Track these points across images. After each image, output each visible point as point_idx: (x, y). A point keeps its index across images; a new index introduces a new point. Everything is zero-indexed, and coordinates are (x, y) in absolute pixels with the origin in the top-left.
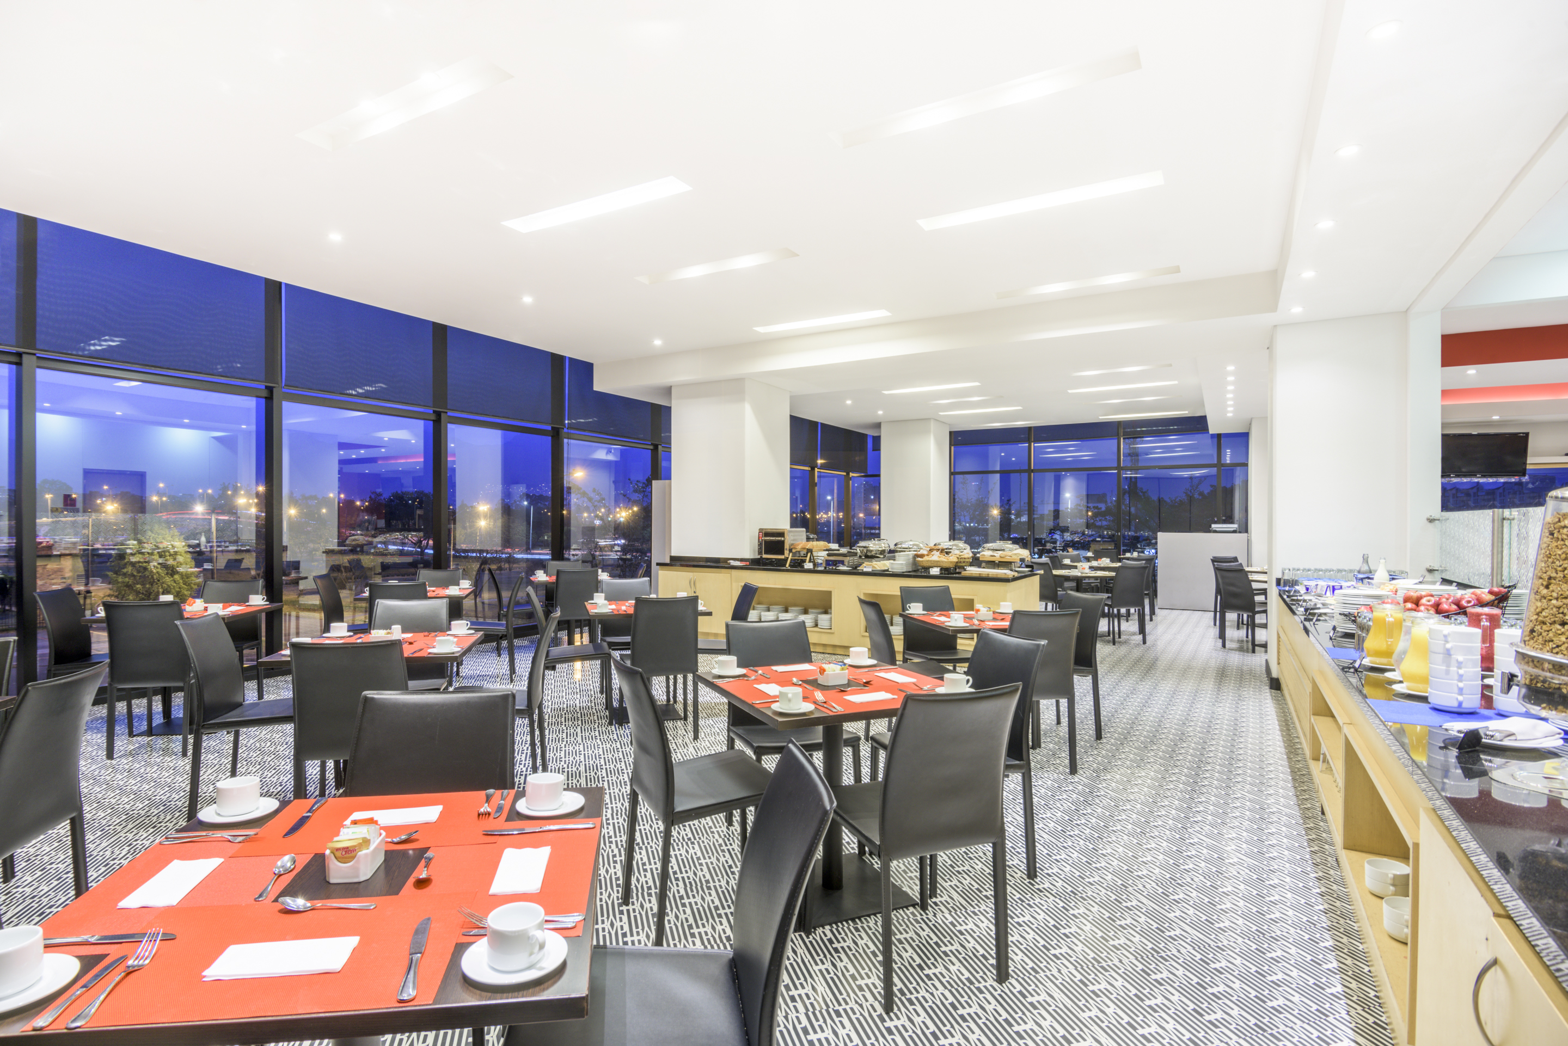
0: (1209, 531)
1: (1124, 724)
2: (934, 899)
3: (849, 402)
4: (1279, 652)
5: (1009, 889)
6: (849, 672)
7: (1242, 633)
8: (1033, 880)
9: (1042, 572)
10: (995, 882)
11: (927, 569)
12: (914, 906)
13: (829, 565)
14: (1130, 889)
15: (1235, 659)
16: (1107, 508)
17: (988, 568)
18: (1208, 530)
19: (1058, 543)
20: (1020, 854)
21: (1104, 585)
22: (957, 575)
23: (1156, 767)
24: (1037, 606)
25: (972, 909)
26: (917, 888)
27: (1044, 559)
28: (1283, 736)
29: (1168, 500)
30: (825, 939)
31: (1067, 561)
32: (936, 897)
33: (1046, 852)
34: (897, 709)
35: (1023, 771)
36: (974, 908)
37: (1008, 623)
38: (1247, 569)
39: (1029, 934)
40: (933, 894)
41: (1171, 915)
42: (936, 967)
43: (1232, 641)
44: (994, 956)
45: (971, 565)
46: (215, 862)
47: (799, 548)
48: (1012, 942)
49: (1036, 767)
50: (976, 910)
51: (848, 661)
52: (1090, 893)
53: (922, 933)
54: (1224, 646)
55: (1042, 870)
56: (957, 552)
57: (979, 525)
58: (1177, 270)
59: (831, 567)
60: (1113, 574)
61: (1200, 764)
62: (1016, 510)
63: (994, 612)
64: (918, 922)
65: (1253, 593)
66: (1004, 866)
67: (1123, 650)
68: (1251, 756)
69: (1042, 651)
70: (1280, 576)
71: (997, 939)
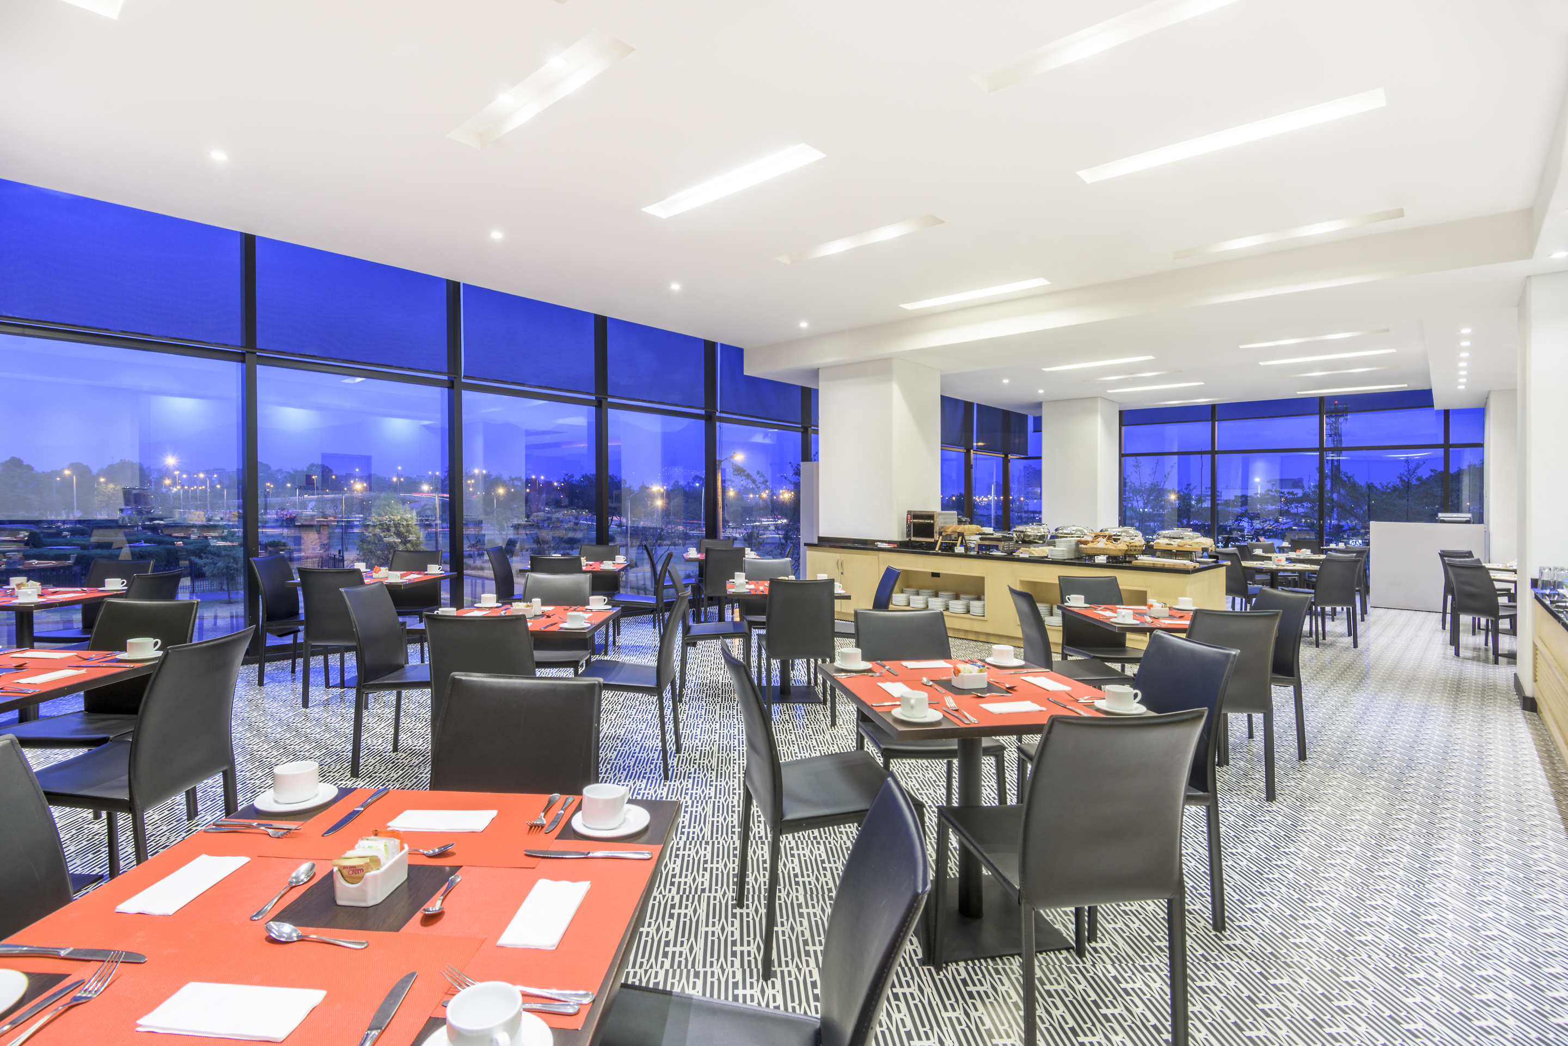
0: (1436, 521)
1: (1334, 742)
2: (1093, 944)
3: (1006, 381)
4: (1535, 667)
5: (1189, 941)
6: (988, 674)
7: (1480, 640)
8: (1221, 933)
9: (1229, 563)
10: (1170, 929)
11: (1092, 557)
12: (1068, 949)
13: (982, 549)
14: (1351, 958)
15: (1474, 671)
16: (1305, 494)
17: (1163, 557)
18: (1433, 518)
19: (1246, 531)
20: (1203, 896)
21: (1302, 580)
22: (1127, 565)
23: (1378, 800)
24: (1222, 602)
25: (1142, 963)
26: (1072, 927)
27: (1231, 549)
28: (1545, 770)
29: (1379, 487)
30: (958, 978)
31: (1258, 552)
32: (1096, 942)
33: (1237, 897)
34: (1042, 726)
35: (1208, 804)
36: (1144, 961)
37: (1188, 622)
38: (1487, 566)
39: (1215, 1005)
40: (1092, 937)
41: (1409, 1001)
42: (1094, 1035)
43: (1466, 648)
44: (1170, 1029)
45: (1144, 553)
46: (242, 860)
47: (949, 531)
48: (1193, 1012)
49: (1223, 788)
50: (1146, 965)
51: (989, 660)
52: (1296, 958)
53: (1077, 986)
54: (1457, 653)
55: (1232, 921)
56: (1127, 539)
57: (1154, 510)
58: (1400, 213)
59: (984, 552)
60: (1317, 567)
61: (1436, 798)
62: (1197, 495)
63: (1170, 608)
64: (1072, 971)
65: (1495, 593)
66: (1183, 910)
67: (1328, 654)
68: (1504, 793)
69: (1233, 662)
70: (1536, 576)
71: (1173, 1006)
